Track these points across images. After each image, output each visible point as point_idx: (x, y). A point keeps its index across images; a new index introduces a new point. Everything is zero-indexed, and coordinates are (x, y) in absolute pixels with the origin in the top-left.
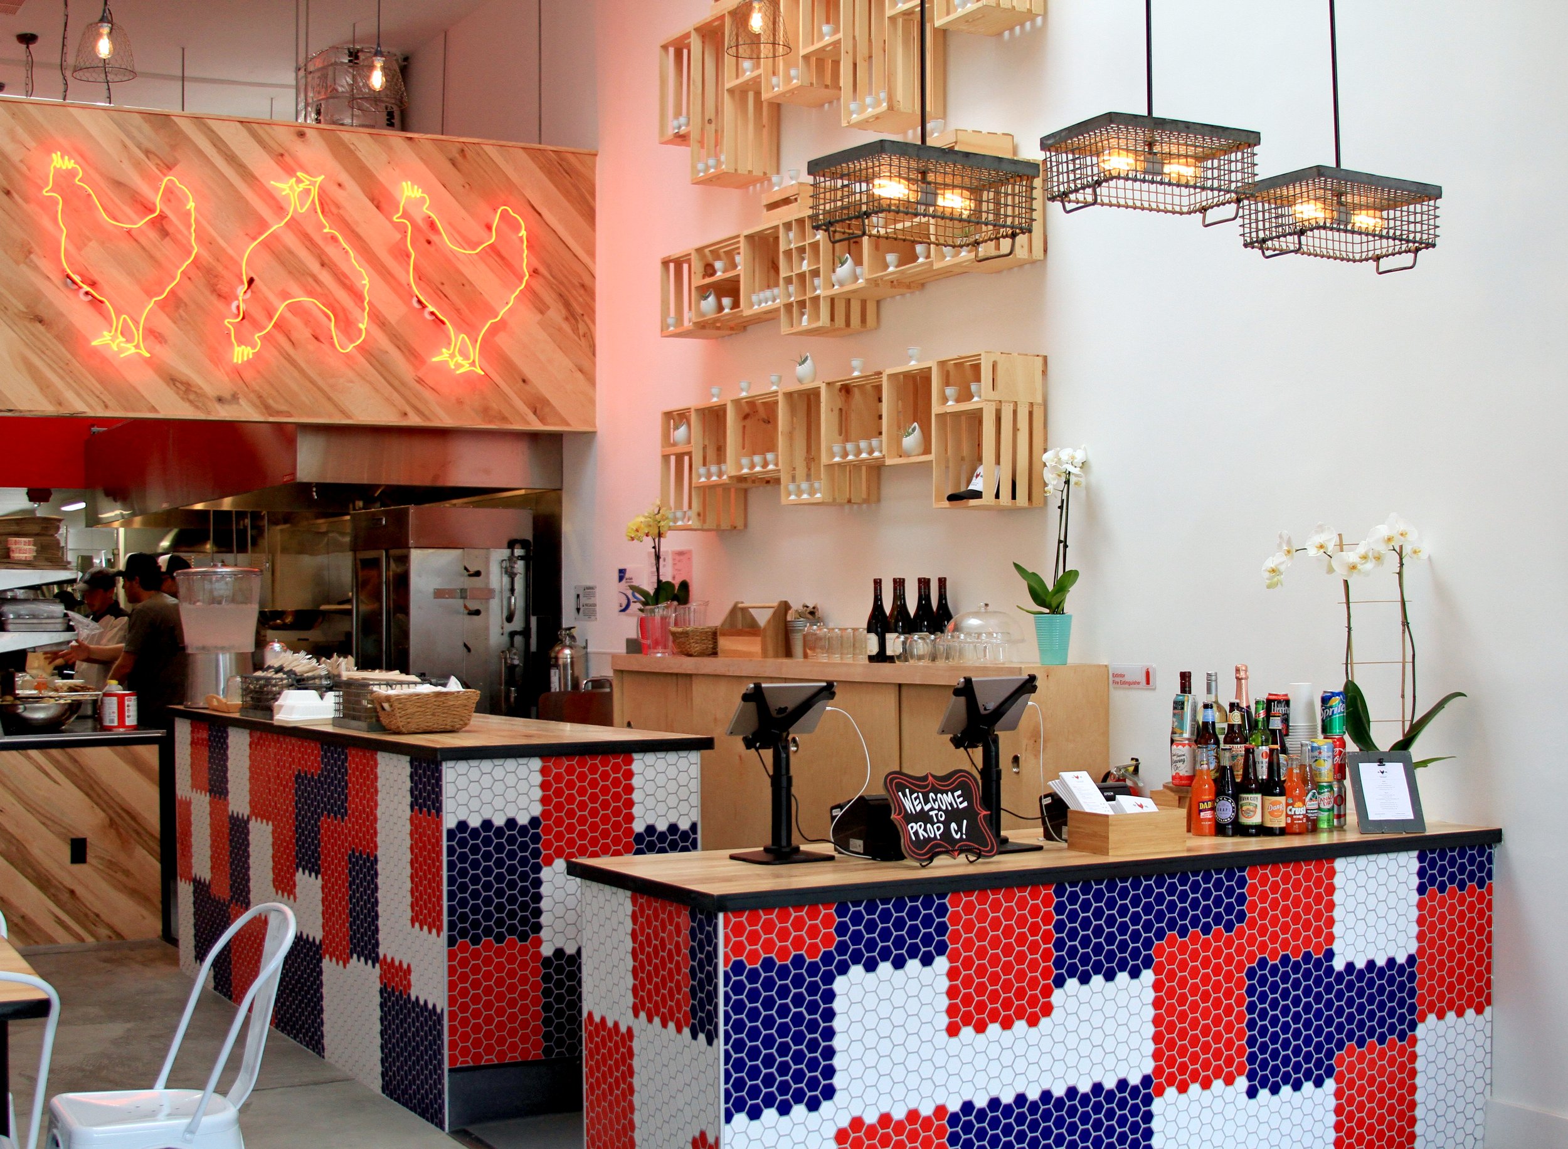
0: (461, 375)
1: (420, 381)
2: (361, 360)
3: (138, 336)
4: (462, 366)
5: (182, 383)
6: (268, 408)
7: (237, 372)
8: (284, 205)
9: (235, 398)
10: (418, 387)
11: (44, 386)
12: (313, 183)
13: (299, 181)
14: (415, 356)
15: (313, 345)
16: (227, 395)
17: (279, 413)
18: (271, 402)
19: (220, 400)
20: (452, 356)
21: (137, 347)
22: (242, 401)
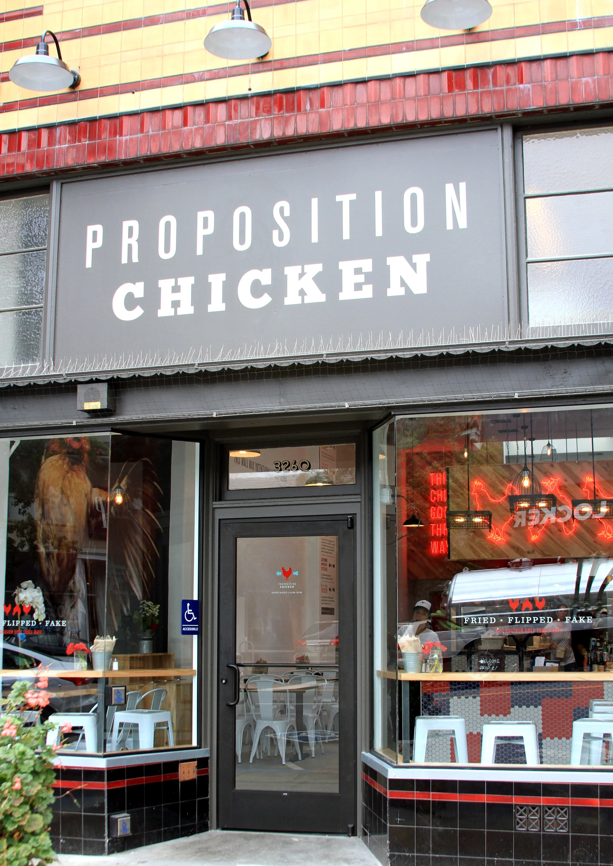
0: (609, 539)
1: (595, 542)
2: (575, 537)
3: (501, 534)
4: (609, 536)
5: (516, 548)
6: (544, 554)
7: (534, 544)
8: (547, 488)
9: (533, 551)
10: (595, 544)
11: (475, 552)
12: (555, 481)
13: (552, 481)
14: (593, 534)
15: (558, 533)
16: (530, 550)
17: (548, 555)
18: (545, 552)
19: (529, 552)
20: (605, 533)
21: (501, 538)
22: (536, 553)
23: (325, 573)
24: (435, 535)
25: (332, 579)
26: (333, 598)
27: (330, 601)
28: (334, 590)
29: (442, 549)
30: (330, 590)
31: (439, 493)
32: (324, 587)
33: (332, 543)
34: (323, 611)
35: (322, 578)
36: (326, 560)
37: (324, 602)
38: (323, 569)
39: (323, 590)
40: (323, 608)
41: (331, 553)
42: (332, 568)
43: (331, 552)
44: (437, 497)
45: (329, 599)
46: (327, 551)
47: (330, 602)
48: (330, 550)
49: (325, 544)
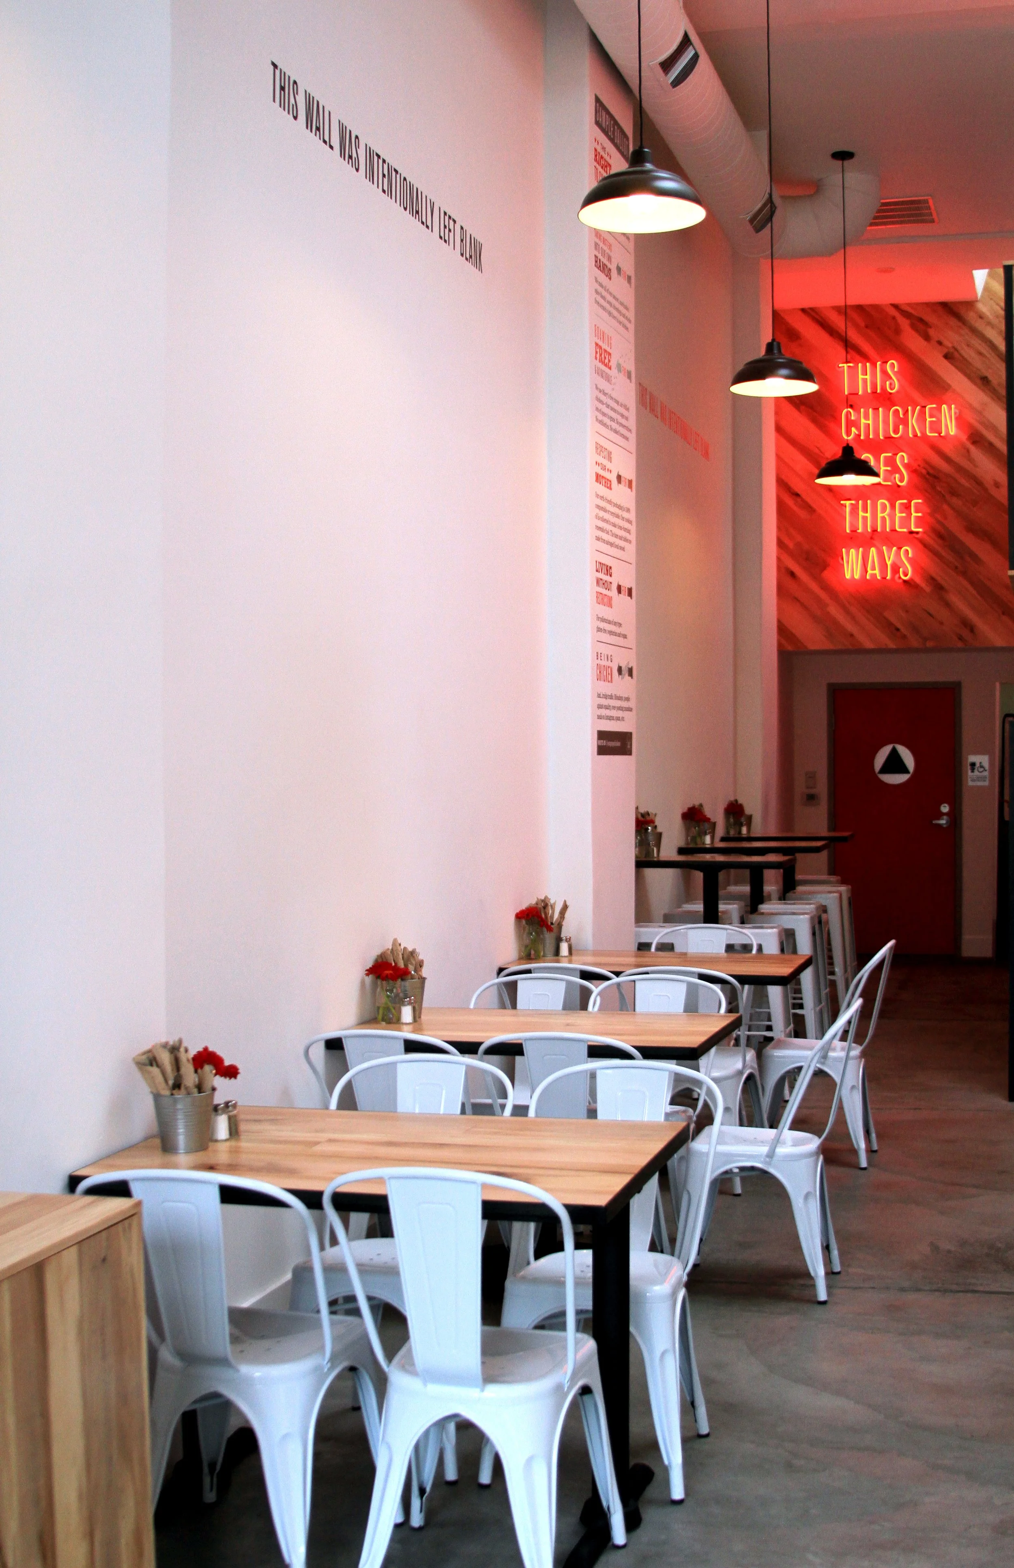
23: (605, 611)
24: (854, 531)
25: (625, 637)
26: (628, 699)
27: (620, 708)
28: (630, 672)
29: (873, 568)
30: (620, 670)
31: (867, 417)
32: (604, 663)
33: (626, 515)
34: (603, 743)
35: (599, 630)
36: (608, 570)
37: (604, 712)
38: (604, 600)
39: (603, 674)
40: (602, 735)
41: (623, 549)
42: (624, 597)
43: (622, 543)
44: (859, 429)
45: (618, 703)
46: (612, 539)
47: (620, 714)
48: (621, 538)
49: (607, 516)
